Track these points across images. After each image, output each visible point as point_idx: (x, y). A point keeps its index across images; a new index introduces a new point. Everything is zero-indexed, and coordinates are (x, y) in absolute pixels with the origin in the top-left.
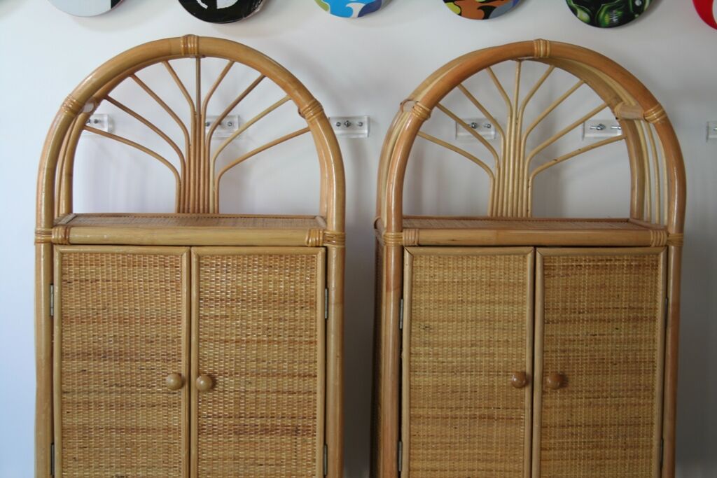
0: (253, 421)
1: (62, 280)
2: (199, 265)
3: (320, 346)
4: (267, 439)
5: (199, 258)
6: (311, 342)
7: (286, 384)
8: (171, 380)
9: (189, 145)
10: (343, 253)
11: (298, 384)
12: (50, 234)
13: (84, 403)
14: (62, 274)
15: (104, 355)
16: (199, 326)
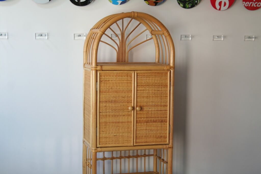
0: (151, 119)
1: (100, 81)
2: (137, 76)
3: (168, 97)
4: (154, 124)
5: (137, 74)
6: (166, 97)
7: (159, 108)
8: (130, 108)
9: (120, 43)
10: (174, 72)
11: (163, 108)
12: (97, 67)
13: (106, 115)
14: (100, 79)
15: (111, 102)
16: (137, 93)
